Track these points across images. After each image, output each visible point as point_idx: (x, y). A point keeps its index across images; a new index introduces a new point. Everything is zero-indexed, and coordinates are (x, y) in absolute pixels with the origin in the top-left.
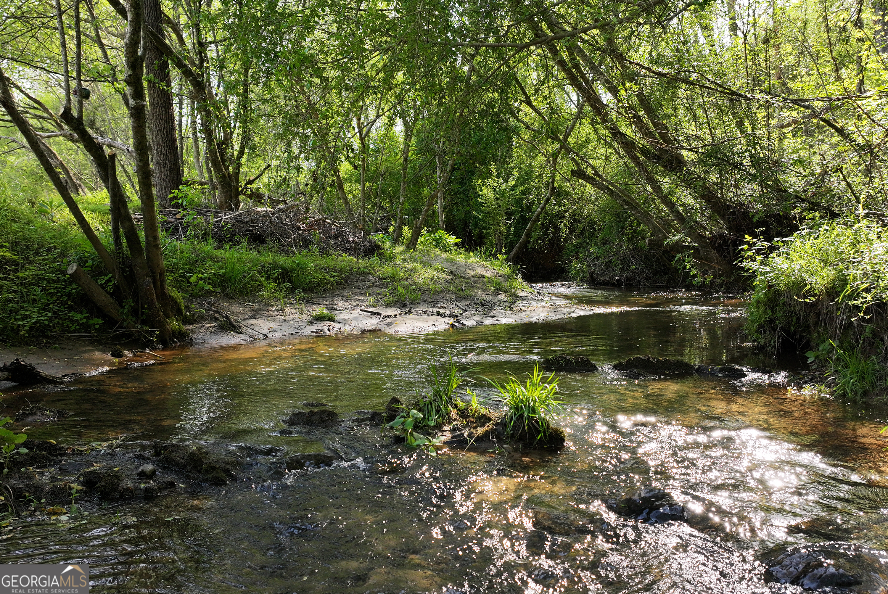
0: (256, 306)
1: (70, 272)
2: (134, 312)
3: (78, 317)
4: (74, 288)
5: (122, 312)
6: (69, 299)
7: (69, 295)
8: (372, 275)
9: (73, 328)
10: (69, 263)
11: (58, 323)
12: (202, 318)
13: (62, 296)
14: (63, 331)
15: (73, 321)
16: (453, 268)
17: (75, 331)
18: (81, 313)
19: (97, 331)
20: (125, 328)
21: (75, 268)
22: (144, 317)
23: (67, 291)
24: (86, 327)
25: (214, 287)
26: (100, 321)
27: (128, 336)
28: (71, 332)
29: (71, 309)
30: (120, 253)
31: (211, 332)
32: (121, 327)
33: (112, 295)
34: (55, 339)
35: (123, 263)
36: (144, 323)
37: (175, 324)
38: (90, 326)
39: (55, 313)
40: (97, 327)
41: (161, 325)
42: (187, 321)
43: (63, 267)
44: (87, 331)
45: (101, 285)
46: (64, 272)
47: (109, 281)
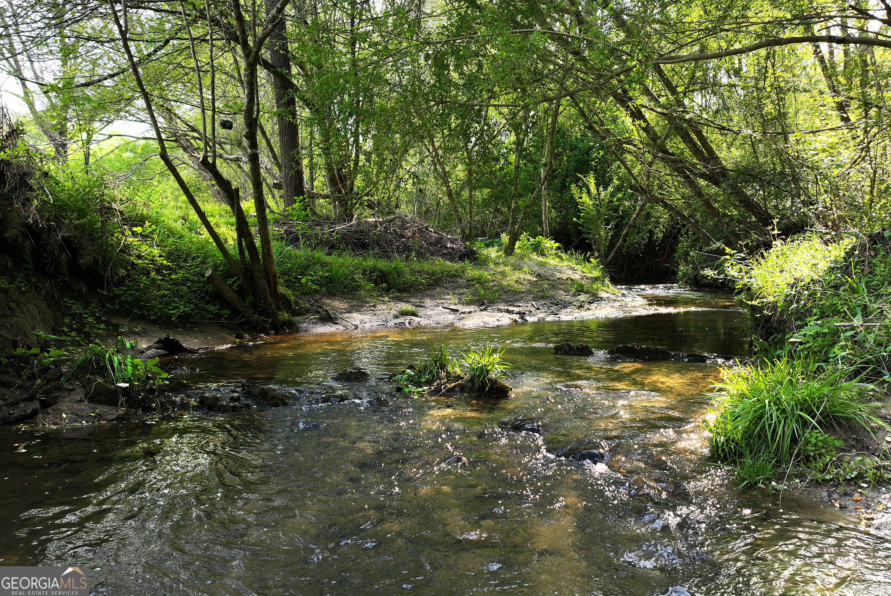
0: (355, 303)
1: (207, 275)
2: (254, 306)
3: (212, 308)
4: (210, 288)
5: (244, 306)
6: (206, 295)
7: (207, 292)
8: (461, 277)
9: (209, 316)
10: (207, 268)
11: (198, 313)
12: (308, 311)
13: (201, 292)
14: (202, 318)
15: (209, 312)
16: (542, 271)
17: (210, 319)
18: (215, 306)
19: (226, 319)
20: (246, 317)
21: (210, 272)
22: (261, 309)
23: (205, 289)
24: (218, 316)
25: (321, 287)
26: (228, 312)
27: (248, 323)
28: (208, 320)
29: (208, 302)
30: (243, 261)
31: (314, 323)
32: (243, 317)
33: (237, 292)
34: (196, 324)
35: (246, 269)
36: (261, 314)
37: (285, 316)
38: (221, 316)
39: (197, 305)
40: (226, 316)
41: (274, 315)
42: (295, 313)
43: (203, 272)
44: (218, 319)
45: (229, 285)
46: (203, 275)
47: (235, 282)
